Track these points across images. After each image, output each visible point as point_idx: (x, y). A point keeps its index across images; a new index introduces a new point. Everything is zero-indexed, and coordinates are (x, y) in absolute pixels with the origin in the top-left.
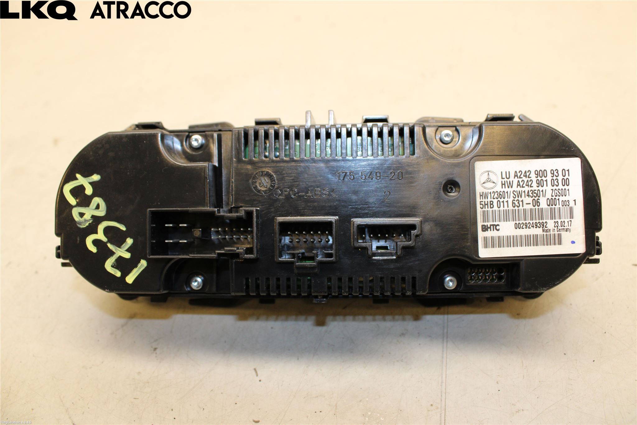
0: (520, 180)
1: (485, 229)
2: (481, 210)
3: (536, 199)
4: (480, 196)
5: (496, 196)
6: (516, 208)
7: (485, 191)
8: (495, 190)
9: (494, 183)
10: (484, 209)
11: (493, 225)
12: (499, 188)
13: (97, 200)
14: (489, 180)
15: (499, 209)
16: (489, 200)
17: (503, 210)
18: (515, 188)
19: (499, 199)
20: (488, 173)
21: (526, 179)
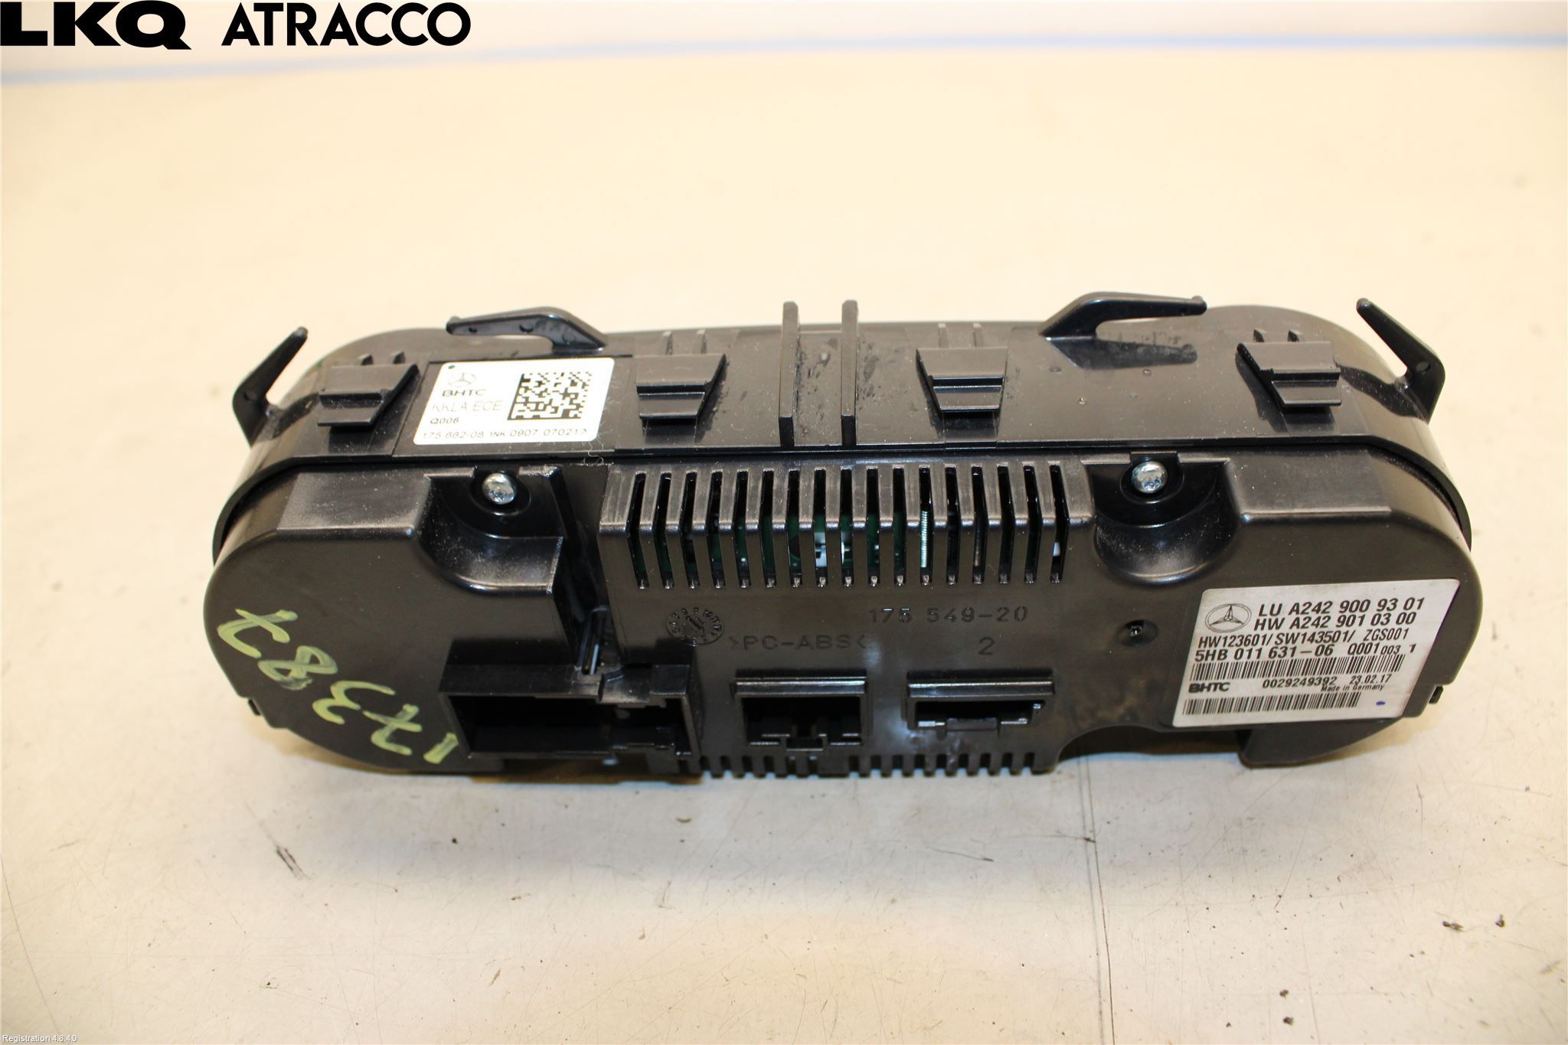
0: (1302, 617)
1: (1194, 688)
2: (1196, 663)
3: (1326, 645)
4: (1201, 642)
5: (1237, 641)
6: (1277, 659)
7: (1212, 635)
8: (1237, 633)
9: (1239, 622)
10: (1203, 662)
11: (1216, 685)
12: (1248, 630)
13: (305, 652)
14: (1229, 617)
15: (1236, 661)
16: (1220, 647)
17: (1246, 663)
18: (1285, 628)
19: (1243, 646)
20: (1229, 607)
21: (1314, 616)
